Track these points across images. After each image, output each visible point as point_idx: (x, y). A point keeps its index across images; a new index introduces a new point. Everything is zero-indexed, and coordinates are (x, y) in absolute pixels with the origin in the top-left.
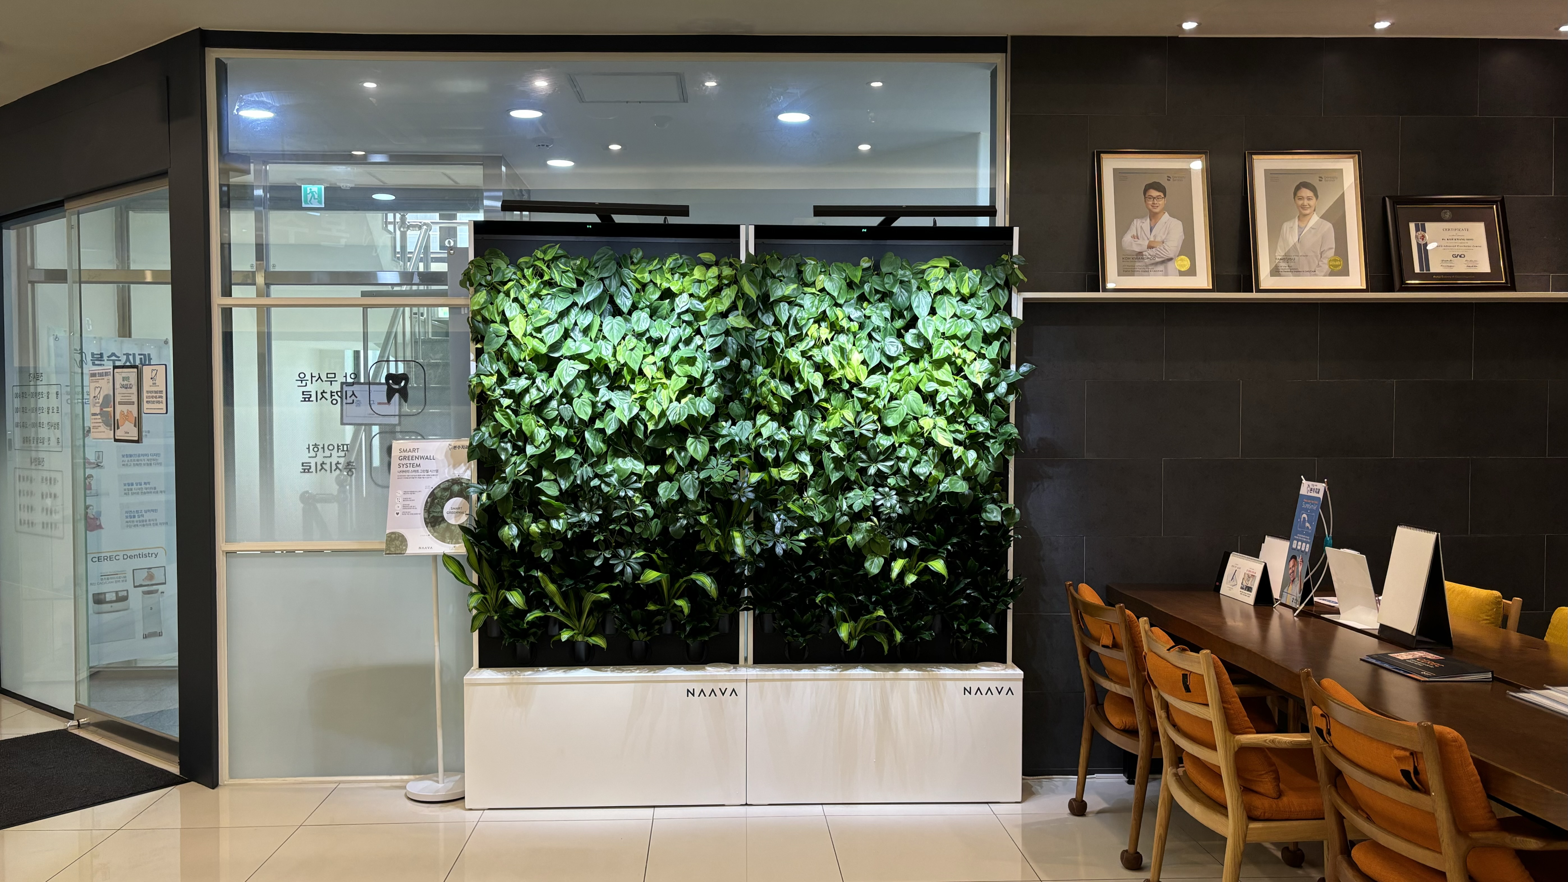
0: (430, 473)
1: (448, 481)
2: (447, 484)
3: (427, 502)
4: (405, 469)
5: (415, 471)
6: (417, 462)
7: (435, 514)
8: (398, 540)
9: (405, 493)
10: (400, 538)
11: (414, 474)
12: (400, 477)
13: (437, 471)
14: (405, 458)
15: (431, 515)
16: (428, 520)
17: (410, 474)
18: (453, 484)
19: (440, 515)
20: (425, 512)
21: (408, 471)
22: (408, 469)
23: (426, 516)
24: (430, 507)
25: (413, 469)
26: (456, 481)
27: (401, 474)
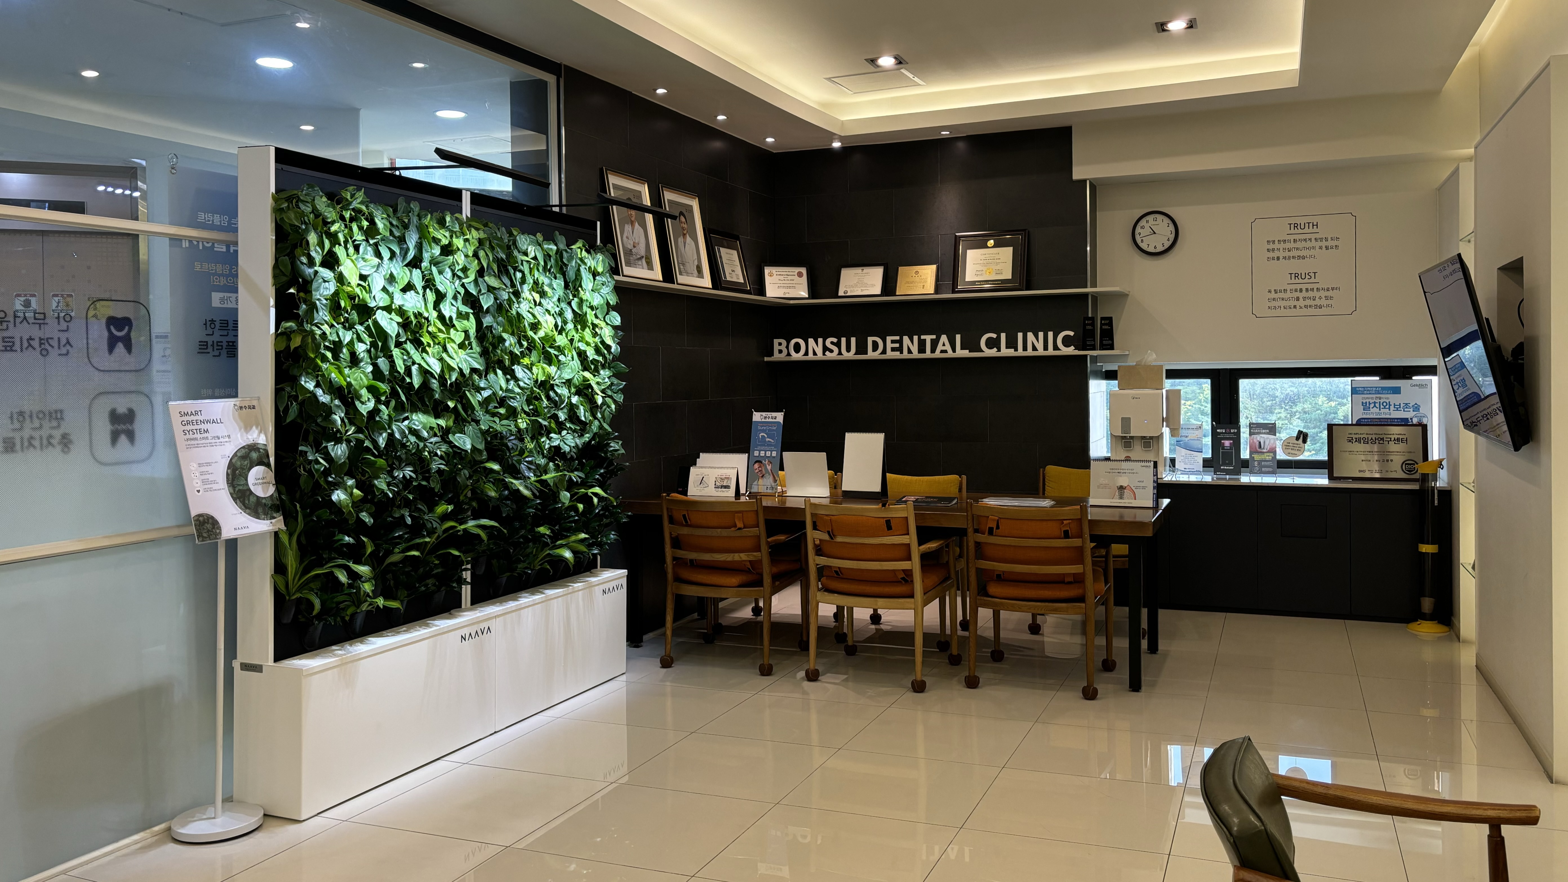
0: (221, 440)
1: (243, 447)
2: (243, 451)
3: (228, 474)
4: (191, 436)
5: (204, 438)
6: (203, 427)
7: (241, 488)
8: (208, 523)
9: (200, 465)
10: (210, 521)
11: (203, 441)
12: (189, 447)
13: (229, 436)
14: (188, 423)
15: (237, 489)
16: (235, 496)
17: (199, 442)
18: (250, 451)
19: (245, 488)
20: (229, 487)
21: (196, 439)
22: (195, 436)
23: (232, 491)
24: (233, 480)
25: (202, 436)
26: (253, 447)
27: (189, 442)
